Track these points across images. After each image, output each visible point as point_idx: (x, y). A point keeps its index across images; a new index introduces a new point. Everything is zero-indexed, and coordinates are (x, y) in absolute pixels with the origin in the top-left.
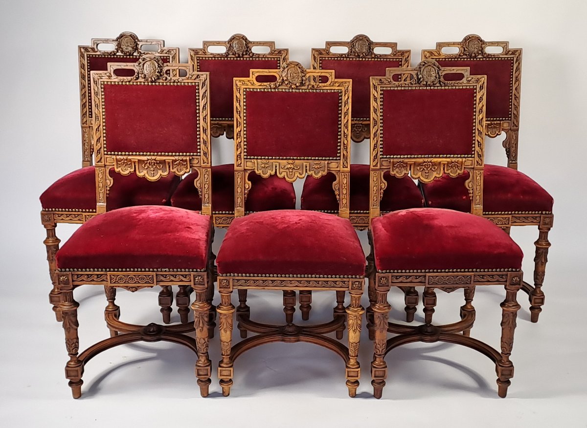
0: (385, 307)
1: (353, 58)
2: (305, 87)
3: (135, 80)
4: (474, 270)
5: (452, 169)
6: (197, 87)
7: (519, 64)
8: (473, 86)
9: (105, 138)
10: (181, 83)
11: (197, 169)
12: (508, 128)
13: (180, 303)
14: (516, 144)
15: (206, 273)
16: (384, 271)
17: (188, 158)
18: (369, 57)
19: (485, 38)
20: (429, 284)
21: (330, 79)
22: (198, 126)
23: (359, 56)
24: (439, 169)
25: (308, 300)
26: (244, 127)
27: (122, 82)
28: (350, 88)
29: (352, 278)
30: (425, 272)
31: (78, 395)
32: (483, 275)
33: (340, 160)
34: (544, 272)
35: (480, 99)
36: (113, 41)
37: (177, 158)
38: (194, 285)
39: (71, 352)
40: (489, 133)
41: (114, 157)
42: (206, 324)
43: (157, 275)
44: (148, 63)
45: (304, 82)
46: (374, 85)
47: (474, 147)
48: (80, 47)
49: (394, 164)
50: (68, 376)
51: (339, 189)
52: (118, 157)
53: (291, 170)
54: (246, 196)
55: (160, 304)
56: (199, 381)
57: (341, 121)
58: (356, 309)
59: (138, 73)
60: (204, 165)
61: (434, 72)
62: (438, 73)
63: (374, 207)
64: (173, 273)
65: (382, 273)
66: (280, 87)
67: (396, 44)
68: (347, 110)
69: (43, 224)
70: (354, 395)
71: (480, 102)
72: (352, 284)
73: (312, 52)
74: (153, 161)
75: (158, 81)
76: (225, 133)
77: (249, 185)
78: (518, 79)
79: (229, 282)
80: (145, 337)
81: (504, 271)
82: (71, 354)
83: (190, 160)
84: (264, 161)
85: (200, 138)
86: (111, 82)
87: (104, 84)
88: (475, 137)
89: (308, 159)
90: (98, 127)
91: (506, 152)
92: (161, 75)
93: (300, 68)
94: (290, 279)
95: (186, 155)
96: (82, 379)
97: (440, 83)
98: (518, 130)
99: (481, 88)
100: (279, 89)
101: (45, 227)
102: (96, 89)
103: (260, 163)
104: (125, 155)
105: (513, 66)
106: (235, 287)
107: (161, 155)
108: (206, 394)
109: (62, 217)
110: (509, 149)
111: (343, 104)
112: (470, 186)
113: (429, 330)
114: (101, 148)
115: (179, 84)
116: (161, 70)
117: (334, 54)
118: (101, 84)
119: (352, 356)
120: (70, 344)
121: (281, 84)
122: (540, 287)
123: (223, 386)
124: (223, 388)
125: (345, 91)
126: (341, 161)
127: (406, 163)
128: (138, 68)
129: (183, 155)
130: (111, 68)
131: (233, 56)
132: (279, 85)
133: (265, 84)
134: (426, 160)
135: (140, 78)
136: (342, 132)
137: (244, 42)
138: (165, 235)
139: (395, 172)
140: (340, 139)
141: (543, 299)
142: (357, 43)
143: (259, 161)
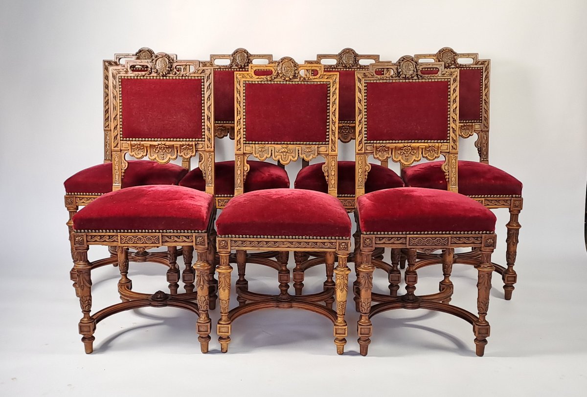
0: (369, 267)
1: (341, 69)
2: (298, 80)
3: (149, 74)
4: (451, 232)
5: (429, 153)
6: (202, 81)
7: (488, 73)
8: (447, 79)
9: (121, 126)
10: (189, 77)
11: (201, 153)
12: (479, 129)
13: (186, 279)
14: (487, 145)
15: (206, 234)
16: (368, 233)
17: (194, 143)
18: (355, 67)
19: (457, 51)
20: (409, 245)
21: (319, 72)
22: (203, 115)
23: (346, 67)
24: (417, 153)
25: (301, 278)
26: (244, 116)
27: (138, 76)
28: (338, 80)
29: (339, 239)
30: (406, 234)
31: (90, 350)
32: (459, 238)
33: (328, 144)
34: (515, 252)
35: (454, 91)
36: (133, 55)
37: (184, 143)
38: (196, 245)
39: (84, 309)
40: (463, 133)
41: (129, 142)
42: (206, 283)
43: (162, 236)
44: (160, 59)
45: (296, 75)
46: (359, 78)
47: (449, 133)
48: (104, 61)
49: (377, 148)
50: (81, 332)
51: (328, 171)
52: (132, 142)
53: (285, 154)
54: (245, 177)
55: (168, 280)
56: (200, 337)
57: (329, 109)
58: (343, 269)
59: (151, 69)
60: (208, 149)
61: (412, 66)
62: (416, 67)
63: (360, 187)
64: (177, 234)
65: (367, 234)
66: (276, 80)
67: (378, 56)
68: (335, 100)
69: (66, 207)
70: (342, 353)
71: (454, 93)
72: (339, 245)
73: (305, 63)
74: (163, 146)
75: (168, 75)
76: (228, 134)
77: (247, 167)
78: (487, 86)
79: (227, 243)
80: (153, 303)
81: (479, 234)
82: (85, 311)
83: (196, 145)
84: (261, 146)
85: (204, 125)
86: (128, 76)
87: (121, 79)
88: (449, 124)
89: (300, 144)
90: (116, 116)
91: (477, 151)
92: (171, 70)
93: (293, 62)
94: (283, 240)
95: (192, 141)
96: (93, 335)
97: (417, 77)
98: (488, 131)
99: (455, 80)
100: (274, 81)
101: (68, 209)
102: (115, 83)
103: (257, 147)
104: (139, 141)
105: (482, 75)
106: (232, 248)
107: (170, 141)
108: (206, 351)
109: (83, 201)
110: (481, 148)
111: (331, 94)
112: (446, 168)
113: (411, 297)
114: (117, 134)
115: (187, 78)
116: (172, 66)
117: (324, 66)
118: (119, 79)
119: (340, 315)
120: (84, 301)
121: (276, 76)
122: (512, 267)
123: (221, 343)
124: (221, 344)
125: (333, 83)
126: (330, 146)
127: (388, 148)
128: (151, 64)
129: (189, 141)
130: (128, 65)
131: (237, 67)
132: (275, 78)
133: (263, 77)
134: (406, 145)
135: (153, 73)
137: (246, 55)
138: (171, 201)
139: (378, 156)
140: (329, 125)
141: (515, 278)
142: (344, 56)
143: (256, 145)
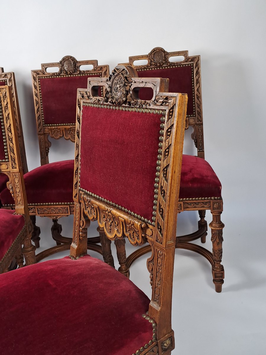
1: (63, 76)
7: (198, 69)
12: (194, 123)
14: (202, 136)
18: (76, 73)
19: (168, 50)
28: (8, 94)
33: (9, 161)
51: (12, 188)
67: (97, 61)
68: (8, 115)
73: (32, 73)
78: (198, 82)
91: (194, 143)
98: (202, 124)
105: (193, 71)
110: (196, 140)
111: (3, 109)
117: (49, 74)
142: (65, 63)
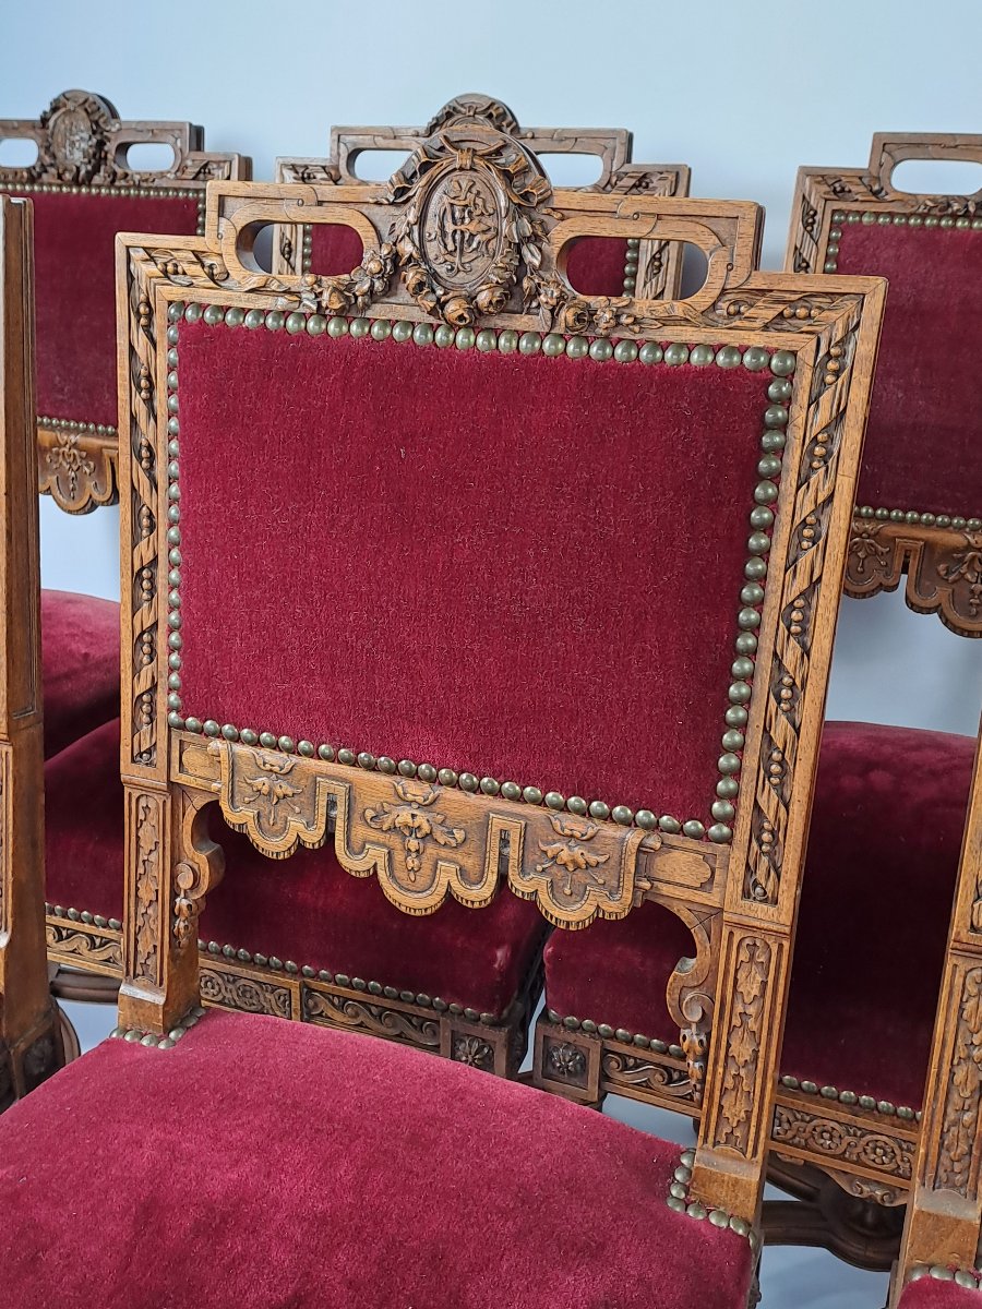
2: (539, 322)
21: (717, 268)
26: (171, 543)
28: (865, 346)
33: (728, 840)
45: (526, 284)
51: (705, 1020)
53: (413, 844)
54: (180, 924)
66: (376, 311)
73: (800, 183)
77: (198, 862)
84: (273, 759)
89: (519, 798)
100: (370, 322)
103: (245, 769)
111: (793, 459)
121: (378, 285)
125: (819, 367)
126: (737, 853)
132: (372, 295)
136: (765, 660)
140: (745, 701)
143: (238, 748)
